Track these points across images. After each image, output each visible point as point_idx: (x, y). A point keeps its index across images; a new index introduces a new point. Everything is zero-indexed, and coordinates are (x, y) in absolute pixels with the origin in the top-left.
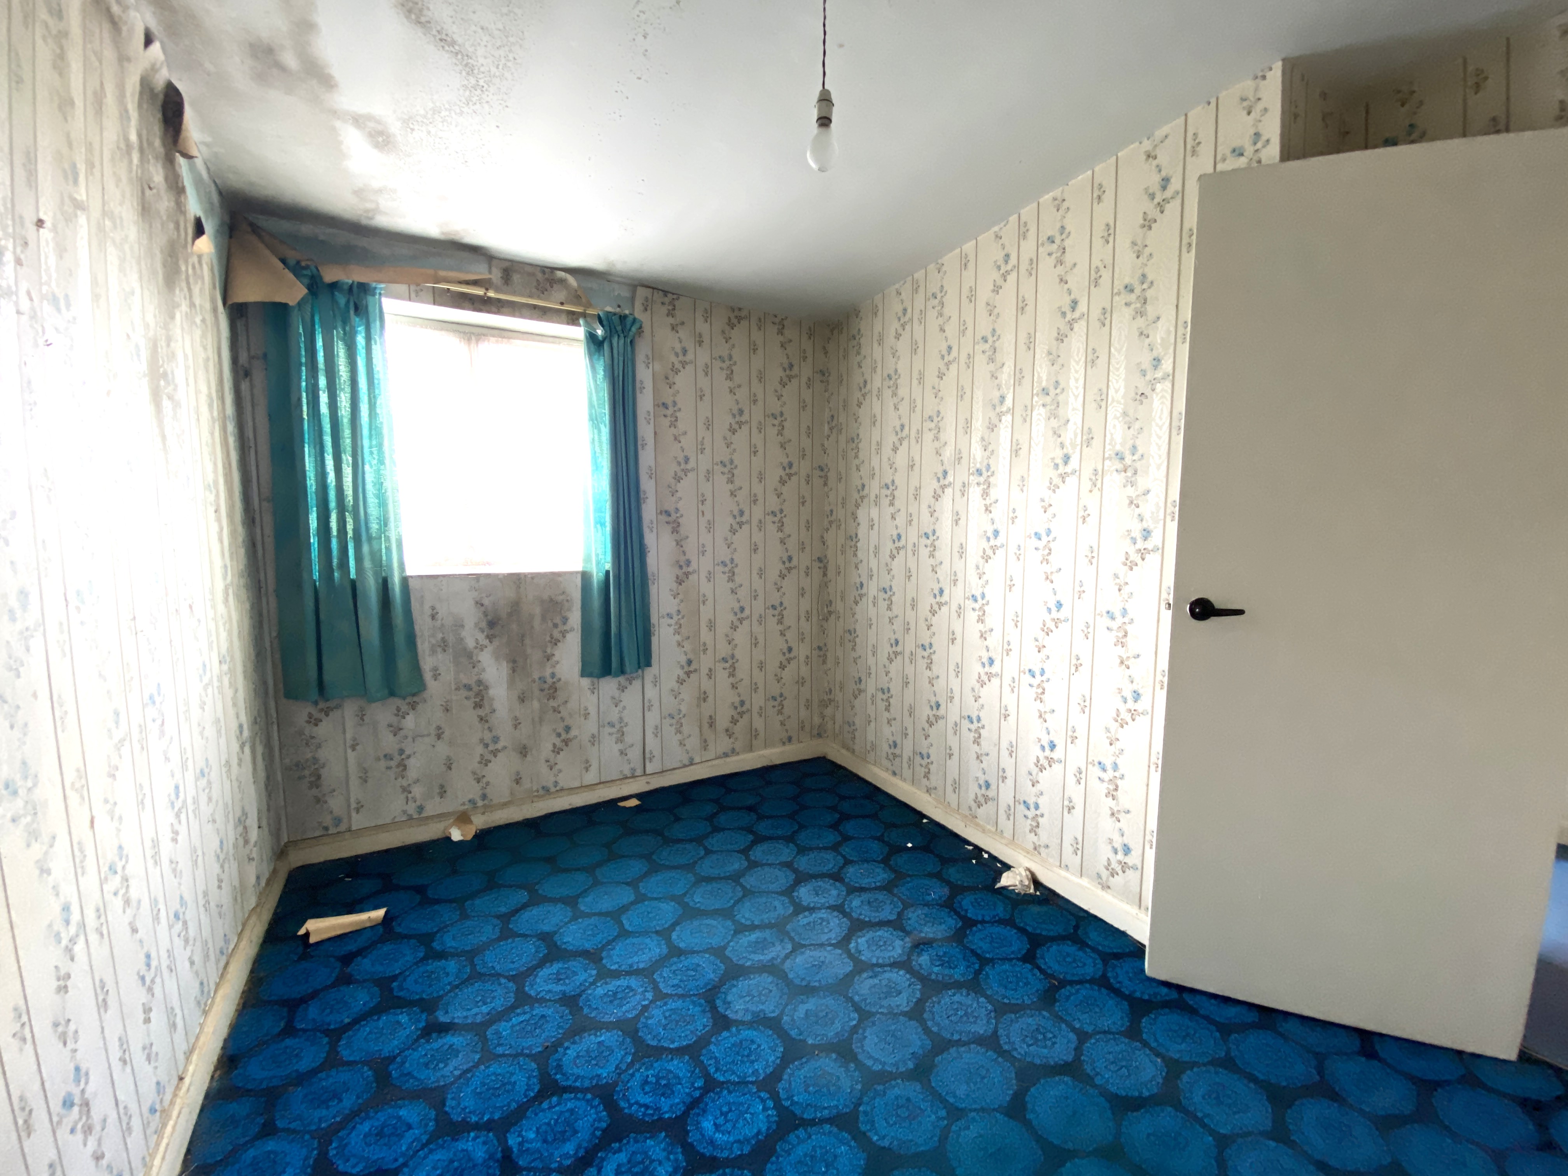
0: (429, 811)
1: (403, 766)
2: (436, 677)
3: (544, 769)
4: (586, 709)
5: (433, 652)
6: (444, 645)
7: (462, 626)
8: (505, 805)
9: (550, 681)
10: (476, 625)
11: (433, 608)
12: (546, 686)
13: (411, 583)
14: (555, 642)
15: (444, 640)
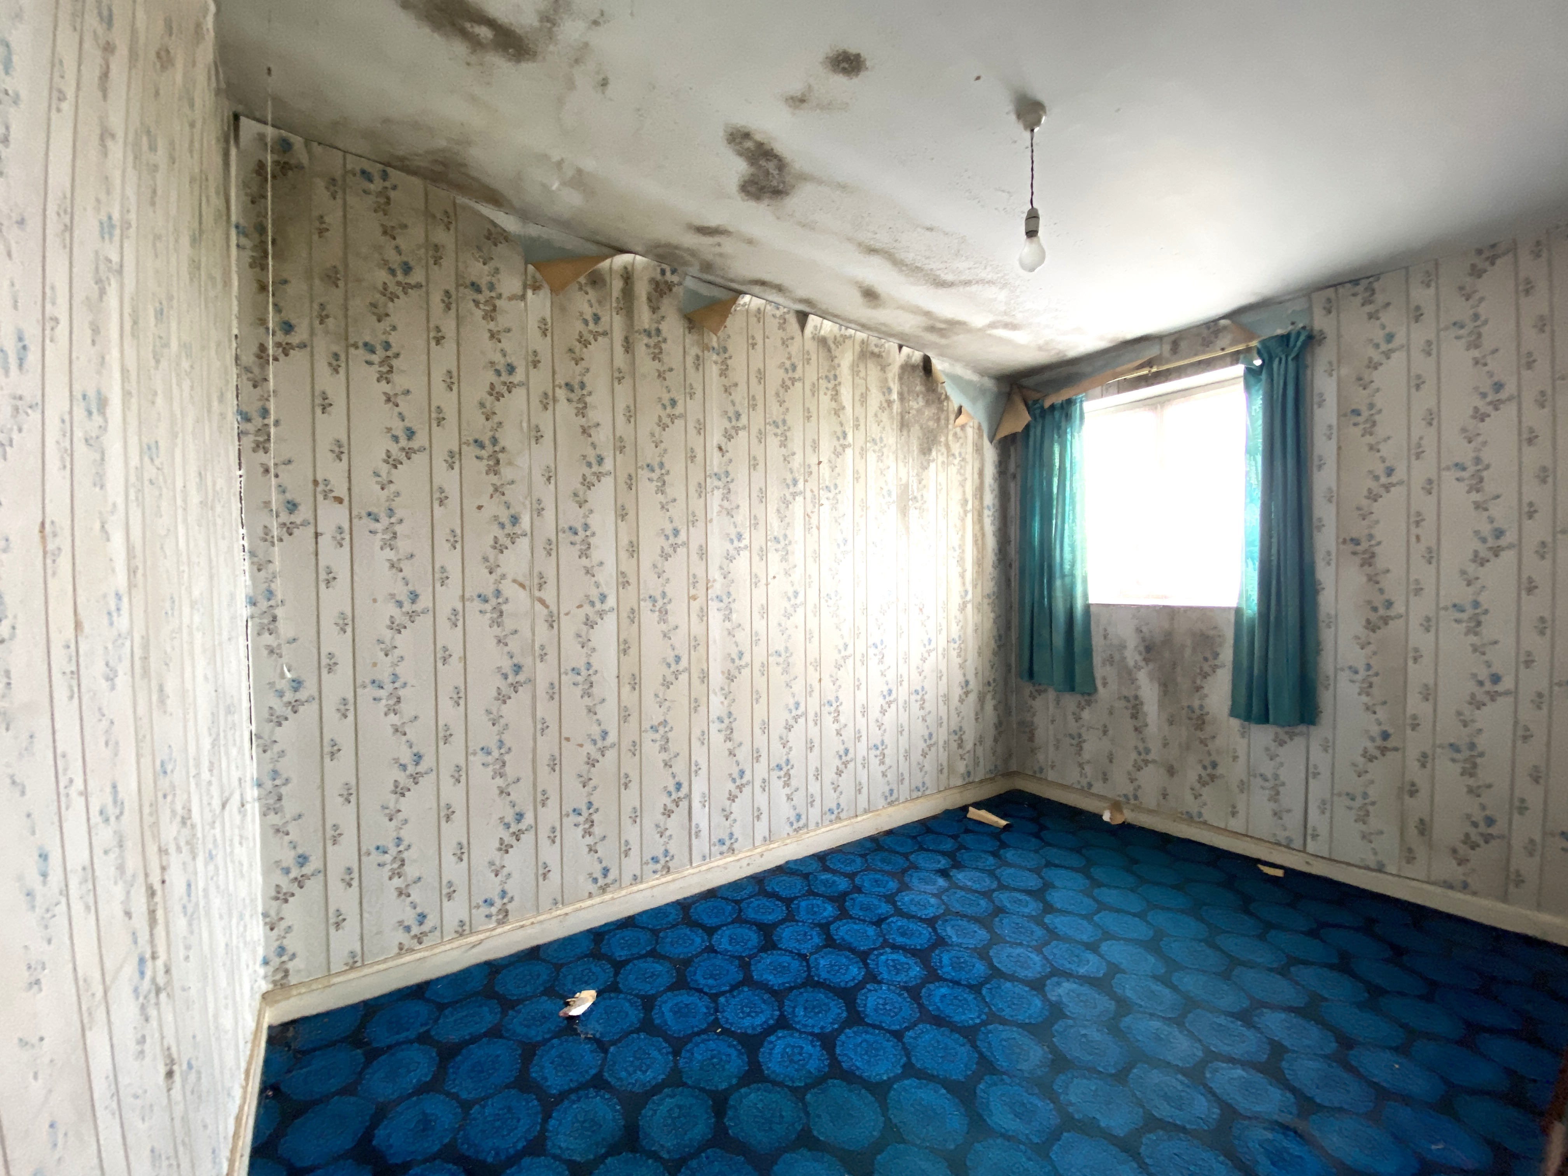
0: (1094, 790)
1: (1080, 748)
2: (1105, 684)
3: (1189, 797)
4: (1235, 751)
5: (1104, 664)
6: (1110, 660)
7: (1125, 647)
8: (1150, 812)
9: (1198, 712)
10: (1136, 647)
11: (1105, 630)
12: (1194, 716)
13: (1092, 609)
14: (1205, 676)
15: (1111, 656)
